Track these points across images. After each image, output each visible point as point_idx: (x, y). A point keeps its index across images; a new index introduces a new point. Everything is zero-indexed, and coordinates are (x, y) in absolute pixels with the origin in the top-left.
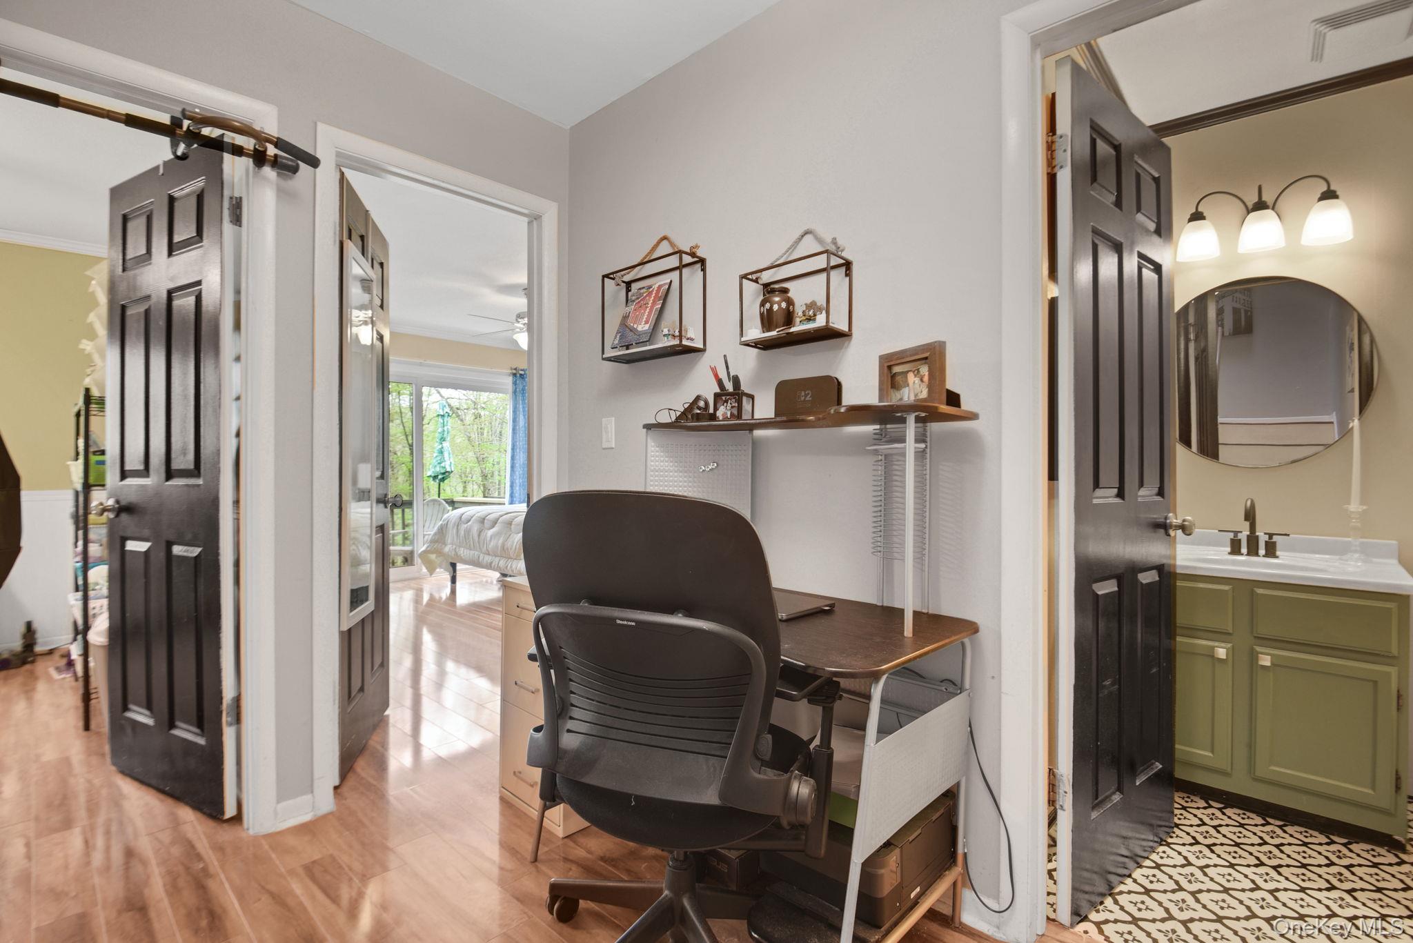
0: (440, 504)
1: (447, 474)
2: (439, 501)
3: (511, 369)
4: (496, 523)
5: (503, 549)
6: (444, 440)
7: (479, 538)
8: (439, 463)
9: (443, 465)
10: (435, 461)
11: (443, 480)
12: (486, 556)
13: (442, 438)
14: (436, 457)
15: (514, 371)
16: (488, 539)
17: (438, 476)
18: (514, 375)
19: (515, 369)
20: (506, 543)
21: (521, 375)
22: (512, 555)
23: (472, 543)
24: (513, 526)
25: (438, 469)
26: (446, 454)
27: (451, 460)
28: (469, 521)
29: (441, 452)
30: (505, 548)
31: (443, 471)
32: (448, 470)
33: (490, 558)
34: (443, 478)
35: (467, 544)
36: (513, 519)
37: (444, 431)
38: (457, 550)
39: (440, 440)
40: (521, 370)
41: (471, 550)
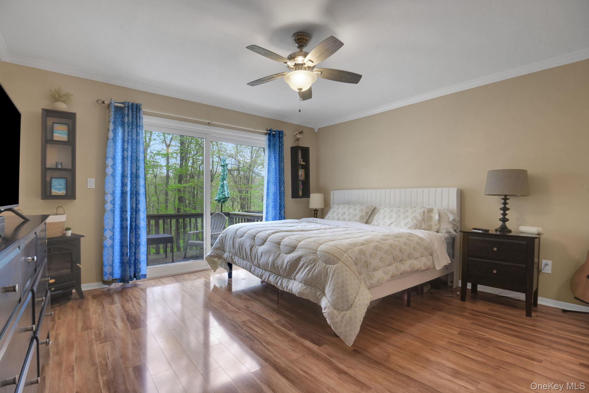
0: (222, 216)
1: (226, 199)
2: (221, 214)
3: (267, 130)
4: (265, 241)
5: (274, 266)
6: (224, 180)
7: (251, 253)
8: (221, 193)
9: (224, 193)
10: (219, 191)
11: (224, 202)
12: (257, 268)
13: (223, 178)
14: (220, 189)
15: (269, 132)
16: (259, 255)
17: (221, 200)
18: (269, 134)
19: (270, 130)
20: (276, 261)
21: (273, 134)
22: (282, 273)
23: (245, 254)
24: (281, 246)
25: (221, 196)
26: (226, 188)
27: (228, 191)
28: (243, 236)
29: (223, 186)
30: (276, 265)
31: (223, 197)
32: (227, 196)
33: (261, 271)
34: (224, 201)
35: (240, 255)
36: (282, 240)
37: (224, 174)
38: (233, 258)
39: (222, 179)
40: (274, 131)
41: (244, 260)
